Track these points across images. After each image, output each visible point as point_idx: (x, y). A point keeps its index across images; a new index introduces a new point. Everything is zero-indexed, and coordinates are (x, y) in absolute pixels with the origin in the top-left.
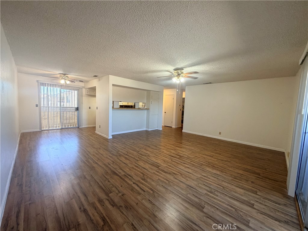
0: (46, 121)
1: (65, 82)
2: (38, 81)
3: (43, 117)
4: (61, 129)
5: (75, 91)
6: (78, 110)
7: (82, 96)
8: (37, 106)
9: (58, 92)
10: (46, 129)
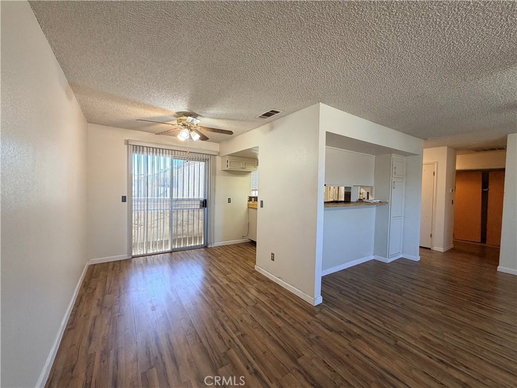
0: (142, 230)
1: (190, 135)
2: (128, 141)
3: (136, 222)
4: (171, 252)
5: (201, 163)
6: (206, 207)
7: (214, 173)
8: (124, 199)
9: (168, 166)
10: (142, 253)
